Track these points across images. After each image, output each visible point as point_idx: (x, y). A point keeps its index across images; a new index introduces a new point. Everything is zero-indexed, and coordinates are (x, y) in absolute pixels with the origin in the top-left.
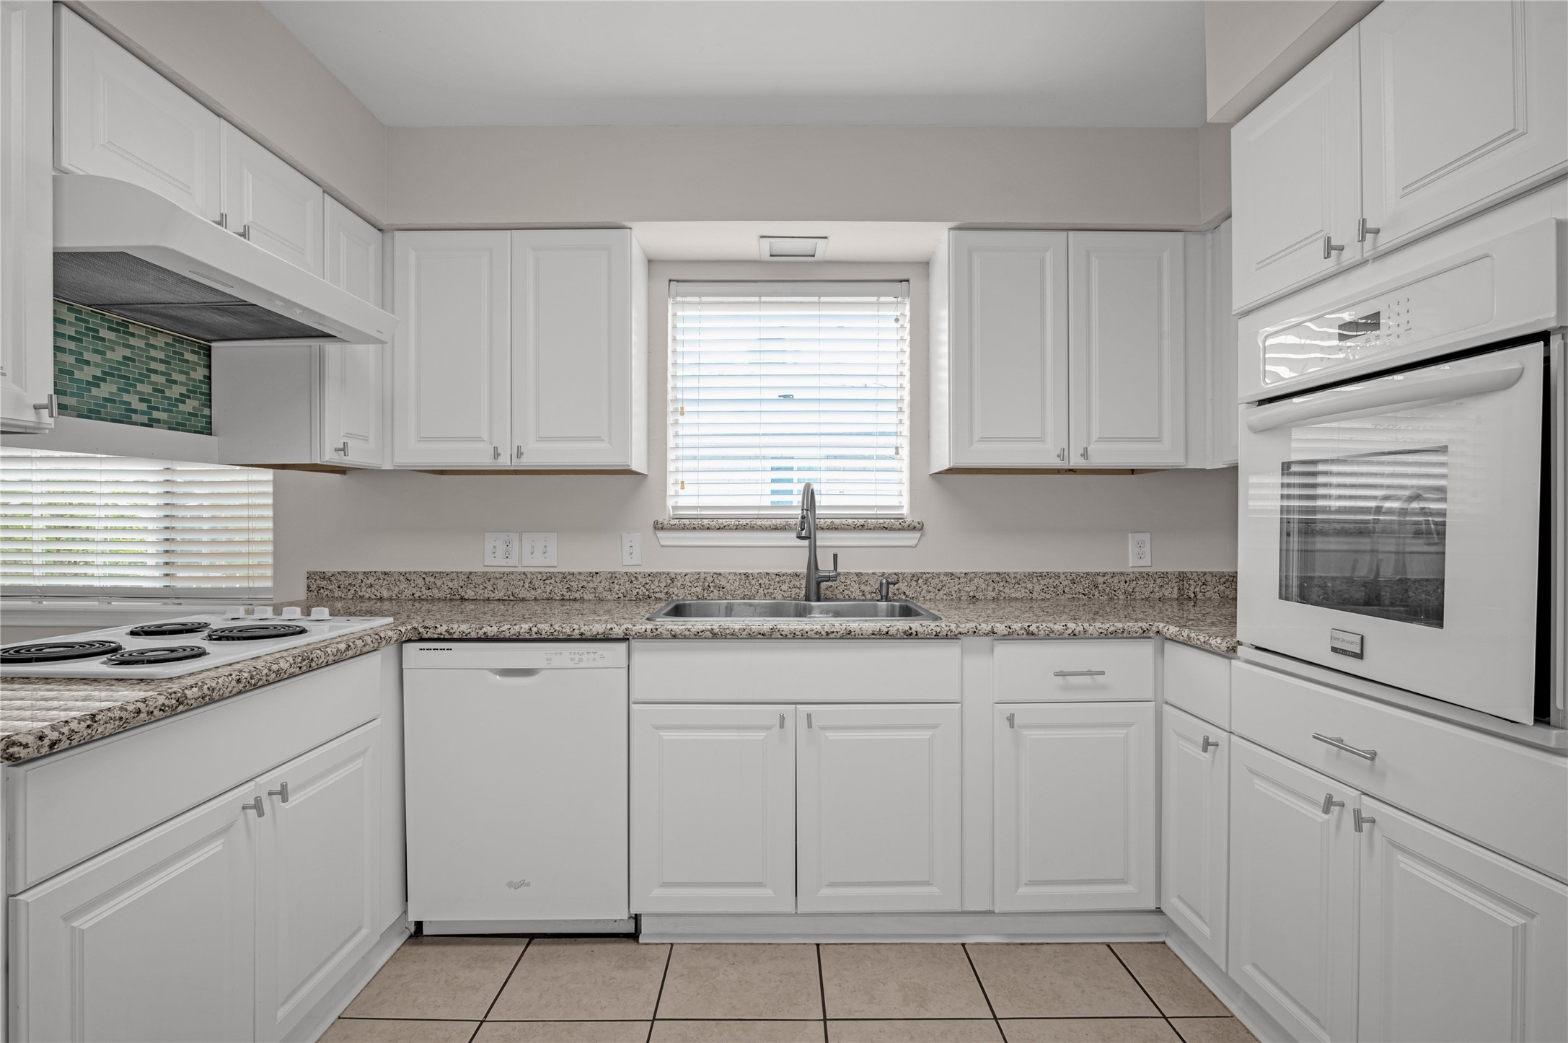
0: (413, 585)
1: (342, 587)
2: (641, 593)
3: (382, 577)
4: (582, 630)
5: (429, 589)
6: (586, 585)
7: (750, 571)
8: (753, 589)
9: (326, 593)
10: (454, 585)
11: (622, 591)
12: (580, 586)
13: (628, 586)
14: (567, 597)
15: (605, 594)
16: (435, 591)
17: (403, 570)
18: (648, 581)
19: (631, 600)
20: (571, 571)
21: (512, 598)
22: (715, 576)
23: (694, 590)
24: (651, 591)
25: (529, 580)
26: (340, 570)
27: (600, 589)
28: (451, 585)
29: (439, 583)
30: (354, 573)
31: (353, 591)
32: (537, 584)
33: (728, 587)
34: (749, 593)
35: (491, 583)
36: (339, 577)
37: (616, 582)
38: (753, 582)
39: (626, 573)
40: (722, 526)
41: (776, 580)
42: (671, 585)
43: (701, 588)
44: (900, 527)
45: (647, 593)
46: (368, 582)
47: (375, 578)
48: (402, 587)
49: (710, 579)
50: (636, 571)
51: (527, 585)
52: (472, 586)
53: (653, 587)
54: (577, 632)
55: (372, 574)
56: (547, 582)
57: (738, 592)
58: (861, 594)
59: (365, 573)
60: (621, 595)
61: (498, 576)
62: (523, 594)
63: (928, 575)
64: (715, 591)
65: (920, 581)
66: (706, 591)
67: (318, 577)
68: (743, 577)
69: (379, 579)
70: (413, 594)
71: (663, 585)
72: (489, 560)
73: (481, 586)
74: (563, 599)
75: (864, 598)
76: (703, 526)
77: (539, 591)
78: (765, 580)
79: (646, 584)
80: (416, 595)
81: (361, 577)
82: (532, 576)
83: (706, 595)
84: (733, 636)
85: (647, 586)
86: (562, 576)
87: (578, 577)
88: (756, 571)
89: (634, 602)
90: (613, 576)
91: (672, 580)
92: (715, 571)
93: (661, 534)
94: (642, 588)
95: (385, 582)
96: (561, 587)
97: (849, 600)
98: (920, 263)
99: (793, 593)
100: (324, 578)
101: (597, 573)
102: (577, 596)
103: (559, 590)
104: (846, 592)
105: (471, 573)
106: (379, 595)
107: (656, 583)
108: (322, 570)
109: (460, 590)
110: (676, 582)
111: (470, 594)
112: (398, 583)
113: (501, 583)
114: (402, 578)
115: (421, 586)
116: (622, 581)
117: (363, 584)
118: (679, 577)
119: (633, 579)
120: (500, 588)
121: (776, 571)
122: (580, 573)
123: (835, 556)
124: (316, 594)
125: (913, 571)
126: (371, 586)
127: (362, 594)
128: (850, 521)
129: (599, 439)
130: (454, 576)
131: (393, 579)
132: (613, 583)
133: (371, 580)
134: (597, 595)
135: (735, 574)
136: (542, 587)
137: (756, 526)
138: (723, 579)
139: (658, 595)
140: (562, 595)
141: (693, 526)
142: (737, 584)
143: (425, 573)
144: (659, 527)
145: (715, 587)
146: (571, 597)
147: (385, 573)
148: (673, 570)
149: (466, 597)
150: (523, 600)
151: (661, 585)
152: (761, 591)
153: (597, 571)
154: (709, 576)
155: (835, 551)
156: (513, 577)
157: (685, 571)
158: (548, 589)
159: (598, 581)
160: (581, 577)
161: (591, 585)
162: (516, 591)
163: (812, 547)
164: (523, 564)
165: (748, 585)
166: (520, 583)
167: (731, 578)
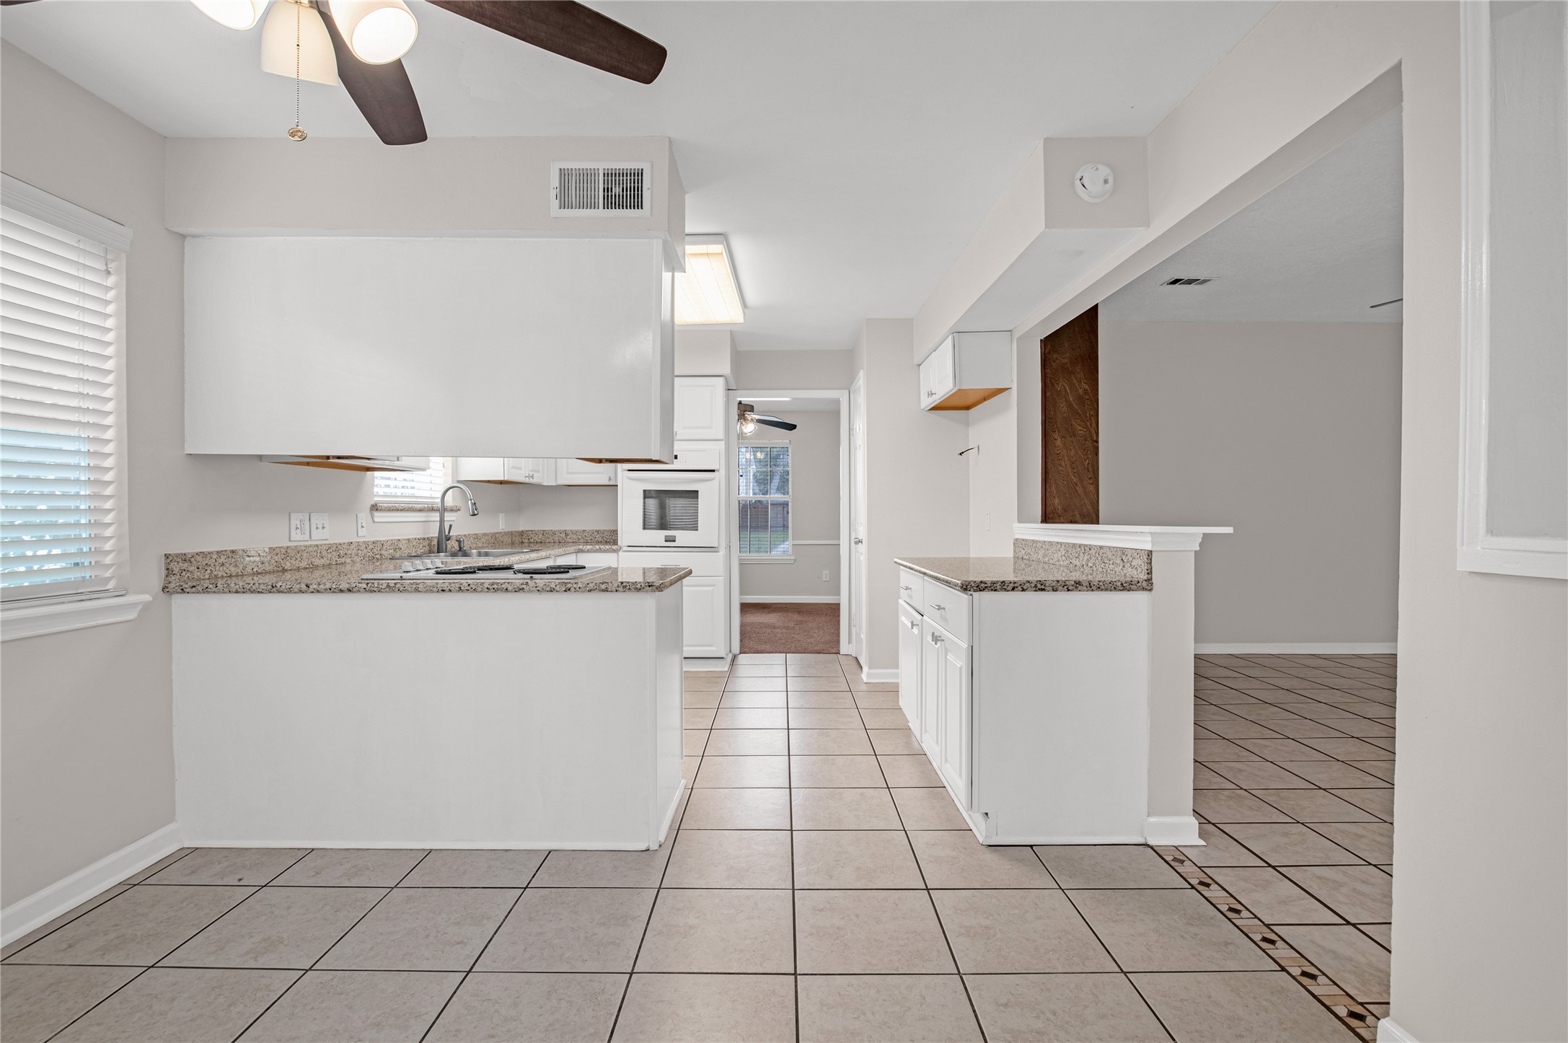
1: (200, 567)
3: (230, 555)
6: (346, 552)
9: (188, 574)
11: (362, 555)
12: (344, 553)
13: (365, 550)
14: (338, 562)
15: (356, 557)
18: (373, 547)
20: (340, 542)
21: (311, 566)
22: (398, 541)
23: (390, 551)
25: (320, 551)
26: (198, 551)
27: (353, 555)
30: (209, 553)
31: (209, 571)
32: (324, 553)
33: (402, 548)
36: (199, 558)
37: (359, 548)
38: (411, 545)
39: (364, 542)
40: (403, 509)
41: (419, 542)
43: (393, 550)
46: (220, 561)
47: (226, 557)
48: (244, 563)
49: (396, 543)
50: (367, 540)
51: (318, 555)
52: (288, 558)
53: (375, 551)
55: (224, 553)
56: (329, 551)
57: (405, 551)
59: (217, 552)
61: (303, 548)
62: (318, 562)
64: (398, 551)
66: (395, 552)
67: (179, 560)
68: (407, 541)
69: (229, 558)
71: (379, 549)
77: (325, 559)
78: (414, 543)
81: (215, 556)
82: (320, 548)
83: (394, 555)
85: (373, 550)
88: (411, 537)
90: (357, 545)
91: (382, 545)
92: (398, 538)
93: (376, 514)
95: (233, 560)
96: (335, 555)
99: (423, 550)
100: (185, 560)
101: (350, 544)
105: (288, 547)
106: (228, 572)
107: (376, 548)
108: (183, 552)
110: (384, 547)
111: (288, 566)
112: (242, 560)
113: (305, 554)
114: (244, 555)
115: (258, 561)
116: (362, 548)
117: (217, 563)
118: (385, 543)
119: (366, 546)
120: (304, 558)
122: (344, 544)
123: (450, 526)
124: (179, 577)
126: (223, 564)
130: (278, 551)
131: (238, 556)
133: (223, 559)
134: (352, 559)
137: (414, 509)
138: (401, 543)
142: (405, 545)
144: (375, 508)
145: (398, 548)
146: (340, 562)
147: (233, 552)
148: (382, 538)
152: (413, 550)
153: (350, 541)
154: (395, 541)
155: (450, 523)
156: (311, 549)
157: (387, 539)
158: (329, 557)
160: (344, 546)
161: (349, 552)
162: (313, 560)
163: (442, 521)
164: (312, 539)
165: (409, 546)
166: (316, 554)
167: (404, 542)
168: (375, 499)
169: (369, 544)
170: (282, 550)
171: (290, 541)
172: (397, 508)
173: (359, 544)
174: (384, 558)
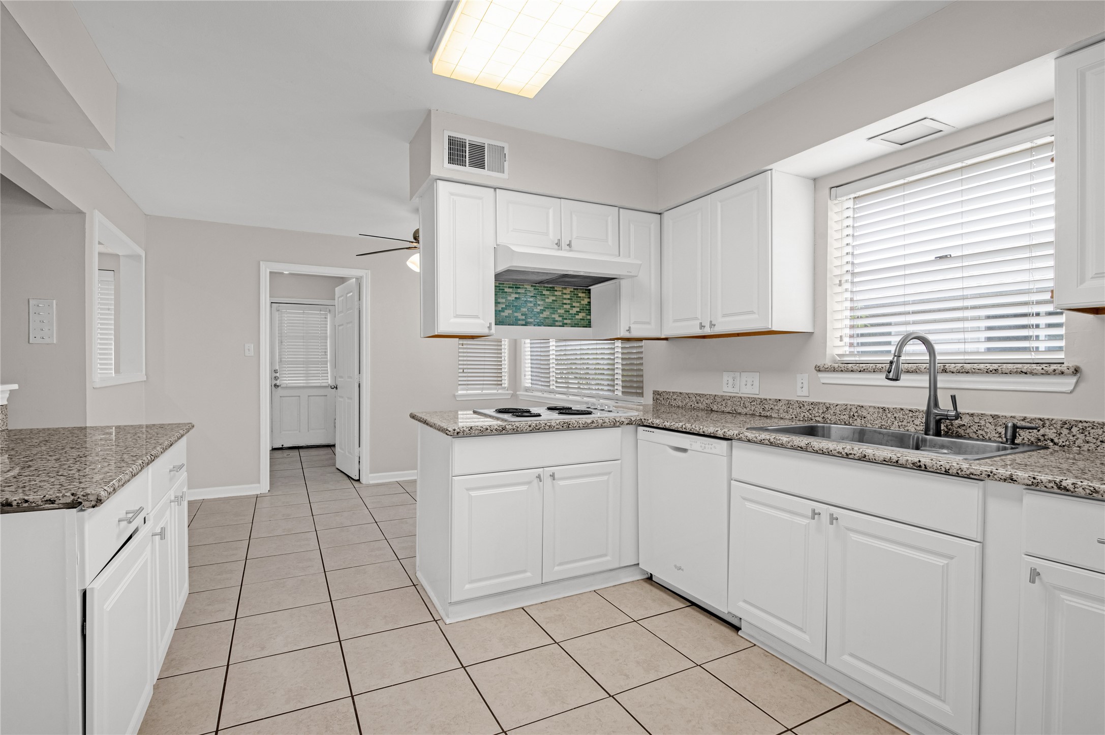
0: (691, 400)
1: (665, 399)
2: (806, 416)
3: (679, 395)
5: (698, 403)
6: (773, 408)
7: (886, 406)
8: (889, 421)
10: (708, 402)
12: (770, 408)
13: (798, 410)
14: (762, 415)
15: (784, 414)
16: (700, 404)
17: (688, 392)
18: (811, 408)
19: (800, 420)
20: (765, 397)
21: (734, 412)
22: (859, 408)
24: (813, 415)
25: (743, 402)
26: (664, 390)
27: (781, 411)
28: (707, 401)
29: (702, 400)
30: (669, 392)
31: (668, 402)
32: (747, 404)
33: (869, 417)
34: (885, 424)
36: (664, 394)
37: (791, 407)
38: (889, 415)
39: (797, 401)
40: (862, 370)
41: (910, 415)
42: (827, 412)
43: (847, 416)
45: (810, 416)
46: (674, 397)
47: (677, 395)
48: (687, 401)
49: (854, 410)
50: (803, 400)
51: (742, 405)
52: (716, 403)
53: (814, 412)
55: (676, 393)
56: (752, 403)
57: (876, 422)
58: (997, 435)
59: (673, 392)
60: (794, 416)
61: (728, 398)
62: (740, 410)
63: (1085, 424)
64: (858, 419)
65: (1074, 430)
66: (851, 419)
67: (656, 394)
68: (881, 410)
70: (691, 406)
71: (821, 411)
72: (725, 389)
73: (720, 404)
74: (760, 416)
75: (1000, 440)
76: (847, 369)
77: (748, 409)
78: (899, 414)
79: (810, 410)
81: (671, 394)
82: (745, 400)
83: (851, 422)
84: (782, 446)
85: (810, 411)
86: (760, 400)
87: (769, 402)
88: (891, 406)
90: (789, 403)
91: (827, 408)
92: (858, 404)
93: (821, 375)
94: (807, 413)
95: (681, 398)
96: (760, 407)
97: (983, 440)
100: (659, 394)
101: (780, 400)
102: (768, 414)
103: (759, 410)
104: (980, 432)
105: (715, 396)
106: (678, 404)
107: (816, 409)
108: (658, 390)
109: (711, 405)
110: (830, 410)
111: (715, 408)
112: (685, 399)
113: (729, 402)
114: (687, 396)
115: (694, 401)
116: (794, 407)
117: (672, 398)
118: (832, 407)
119: (801, 406)
120: (729, 405)
121: (910, 407)
122: (770, 399)
123: (955, 397)
124: (656, 402)
125: (1065, 418)
126: (675, 400)
127: (672, 403)
129: (752, 312)
130: (708, 396)
131: (683, 396)
132: (789, 407)
134: (779, 415)
135: (875, 408)
136: (750, 406)
138: (865, 411)
139: (816, 418)
140: (760, 413)
141: (840, 369)
142: (876, 415)
143: (696, 394)
144: (819, 369)
145: (858, 416)
146: (765, 415)
147: (681, 393)
148: (828, 401)
149: (713, 409)
150: (740, 414)
151: (819, 411)
152: (896, 423)
154: (854, 407)
155: (955, 392)
157: (837, 402)
158: (753, 408)
159: (780, 405)
160: (771, 402)
161: (776, 408)
162: (736, 408)
163: (933, 388)
164: (741, 392)
165: (884, 417)
166: (739, 403)
167: (871, 410)
169: (805, 404)
170: (711, 396)
172: (851, 369)
173: (790, 402)
174: (829, 422)
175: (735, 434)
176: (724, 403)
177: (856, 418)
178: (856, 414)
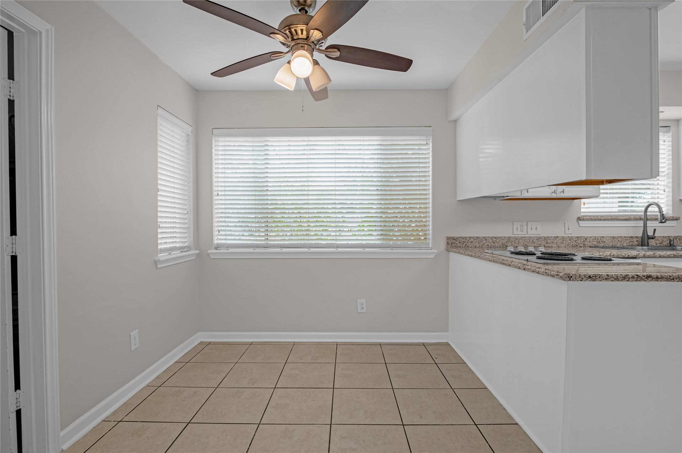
0: (488, 242)
1: (461, 242)
2: (574, 244)
3: (476, 239)
4: (629, 255)
5: (494, 243)
6: (553, 241)
7: (615, 236)
8: (616, 243)
9: (455, 245)
10: (504, 241)
11: (567, 243)
12: (551, 242)
13: (569, 241)
14: (546, 246)
15: (560, 244)
16: (496, 244)
17: (484, 236)
18: (576, 240)
19: (570, 247)
20: (548, 236)
22: (602, 238)
23: (594, 243)
24: (578, 243)
25: (532, 240)
26: (460, 236)
27: (559, 243)
28: (502, 241)
29: (498, 241)
30: (465, 237)
31: (465, 244)
32: (535, 241)
33: (607, 242)
35: (518, 241)
36: (460, 239)
37: (565, 240)
38: (616, 240)
39: (568, 237)
40: (606, 219)
41: (625, 239)
42: (585, 241)
43: (596, 242)
44: (672, 219)
45: (576, 244)
46: (471, 241)
47: (473, 239)
48: (483, 242)
49: (600, 239)
50: (572, 236)
51: (531, 242)
53: (578, 242)
54: (627, 255)
56: (539, 240)
57: (610, 244)
58: (655, 244)
59: (469, 237)
60: (566, 245)
61: (520, 238)
62: (529, 245)
63: (680, 237)
64: (602, 243)
65: (677, 239)
66: (598, 243)
67: (451, 239)
68: (612, 238)
69: (475, 240)
70: (488, 245)
71: (582, 241)
72: (515, 232)
73: (514, 242)
75: (656, 245)
77: (536, 244)
78: (620, 239)
80: (489, 245)
81: (468, 239)
82: (533, 238)
83: (598, 245)
85: (576, 242)
86: (544, 238)
88: (617, 236)
89: (571, 248)
91: (586, 239)
92: (602, 236)
93: (580, 222)
94: (574, 242)
95: (477, 241)
96: (544, 242)
98: (675, 120)
99: (631, 244)
100: (454, 239)
101: (557, 237)
102: (550, 245)
105: (510, 237)
106: (475, 245)
107: (580, 240)
108: (453, 236)
109: (506, 243)
110: (587, 240)
111: (510, 245)
112: (482, 241)
113: (521, 241)
114: (484, 239)
115: (491, 242)
116: (567, 240)
117: (469, 241)
118: (588, 238)
119: (571, 239)
120: (521, 242)
121: (624, 236)
122: (551, 237)
123: (655, 230)
124: (451, 245)
127: (468, 245)
128: (653, 217)
130: (503, 238)
131: (480, 239)
132: (563, 240)
133: (472, 240)
134: (557, 245)
135: (609, 237)
137: (618, 219)
138: (605, 239)
139: (580, 245)
140: (544, 245)
142: (610, 240)
143: (492, 237)
144: (579, 219)
145: (602, 242)
146: (548, 246)
147: (477, 237)
148: (586, 236)
149: (508, 246)
151: (581, 241)
152: (619, 243)
153: (557, 236)
154: (599, 237)
155: (655, 228)
156: (526, 238)
157: (590, 236)
158: (539, 243)
159: (558, 240)
160: (552, 238)
161: (555, 241)
162: (526, 244)
163: (645, 226)
164: (528, 234)
165: (614, 241)
166: (529, 241)
167: (608, 238)
168: (582, 214)
169: (573, 238)
170: (506, 238)
171: (513, 234)
172: (600, 219)
173: (564, 238)
174: (587, 246)
175: (652, 254)
176: (517, 241)
177: (600, 242)
178: (600, 241)
